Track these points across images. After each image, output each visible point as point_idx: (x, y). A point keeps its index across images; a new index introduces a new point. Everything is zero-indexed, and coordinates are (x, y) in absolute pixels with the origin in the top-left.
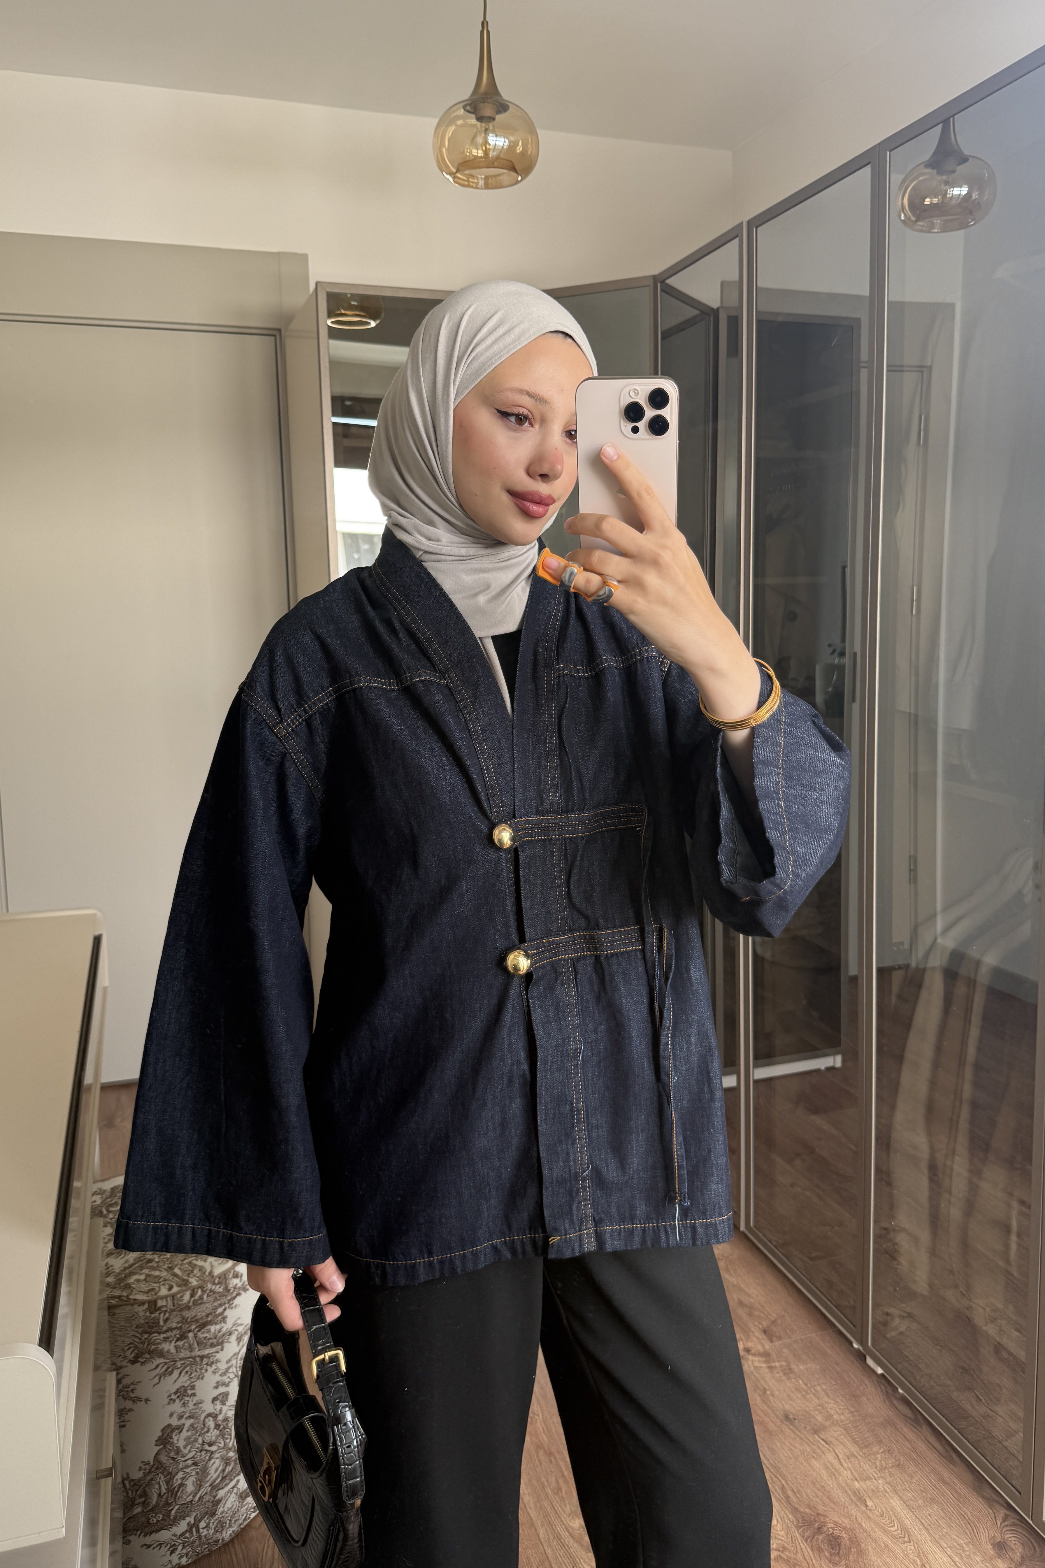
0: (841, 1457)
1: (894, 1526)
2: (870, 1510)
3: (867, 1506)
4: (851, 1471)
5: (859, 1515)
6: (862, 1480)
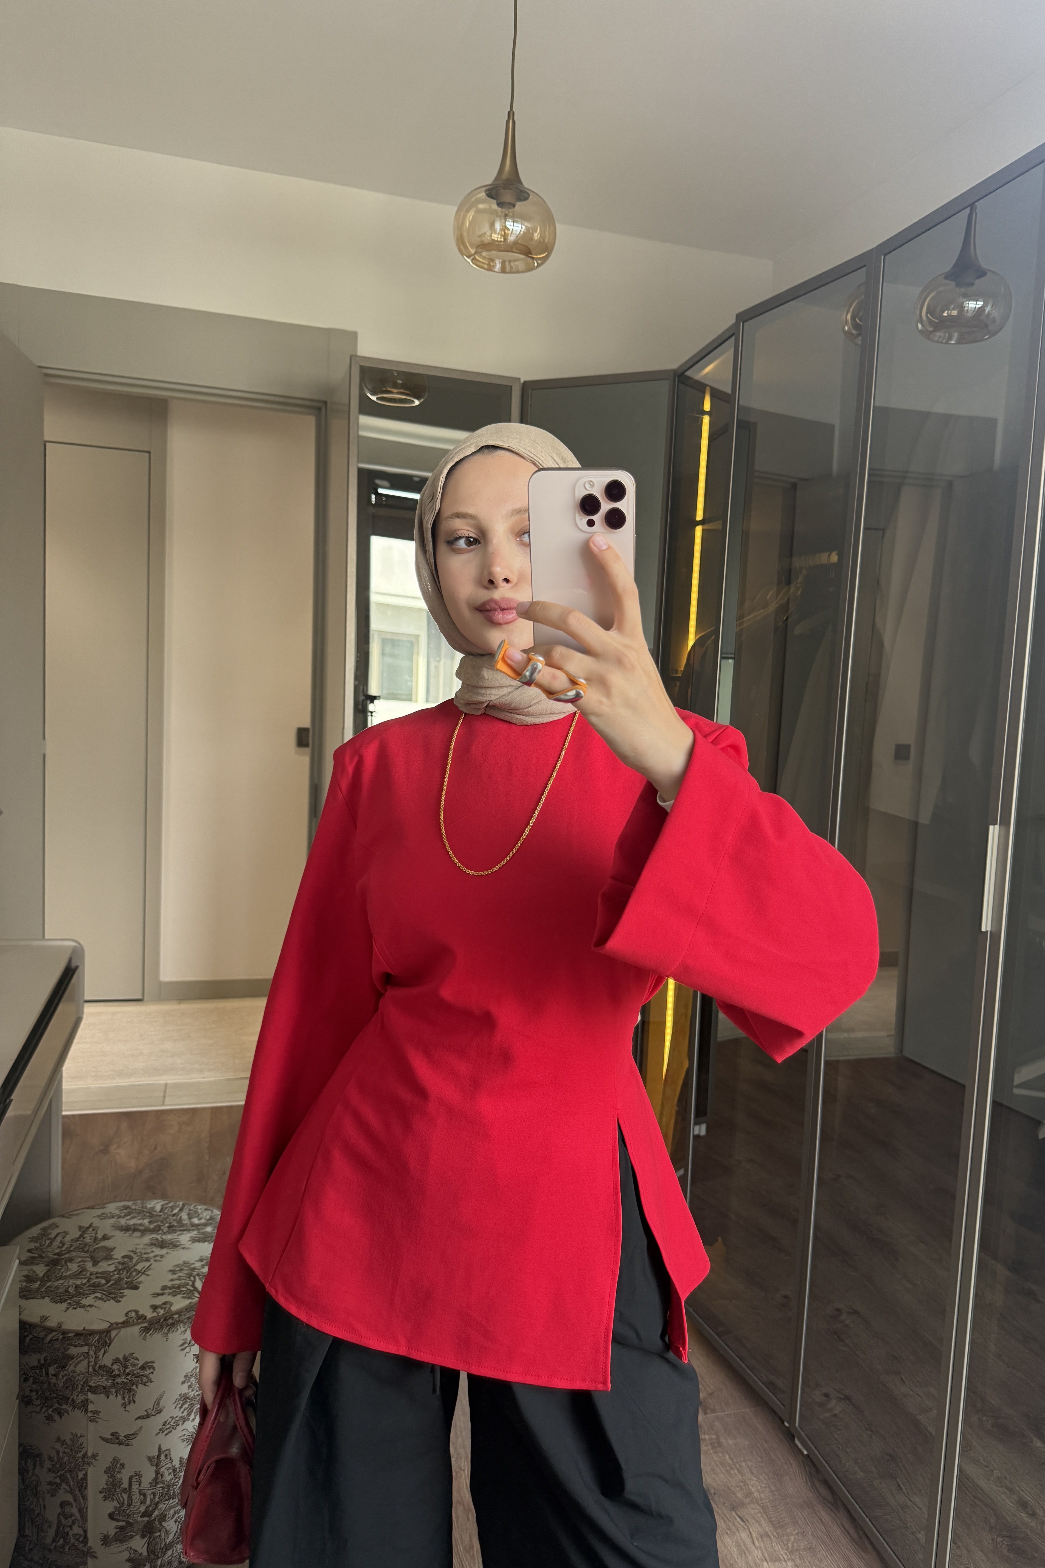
0: (754, 1535)
4: (762, 1551)
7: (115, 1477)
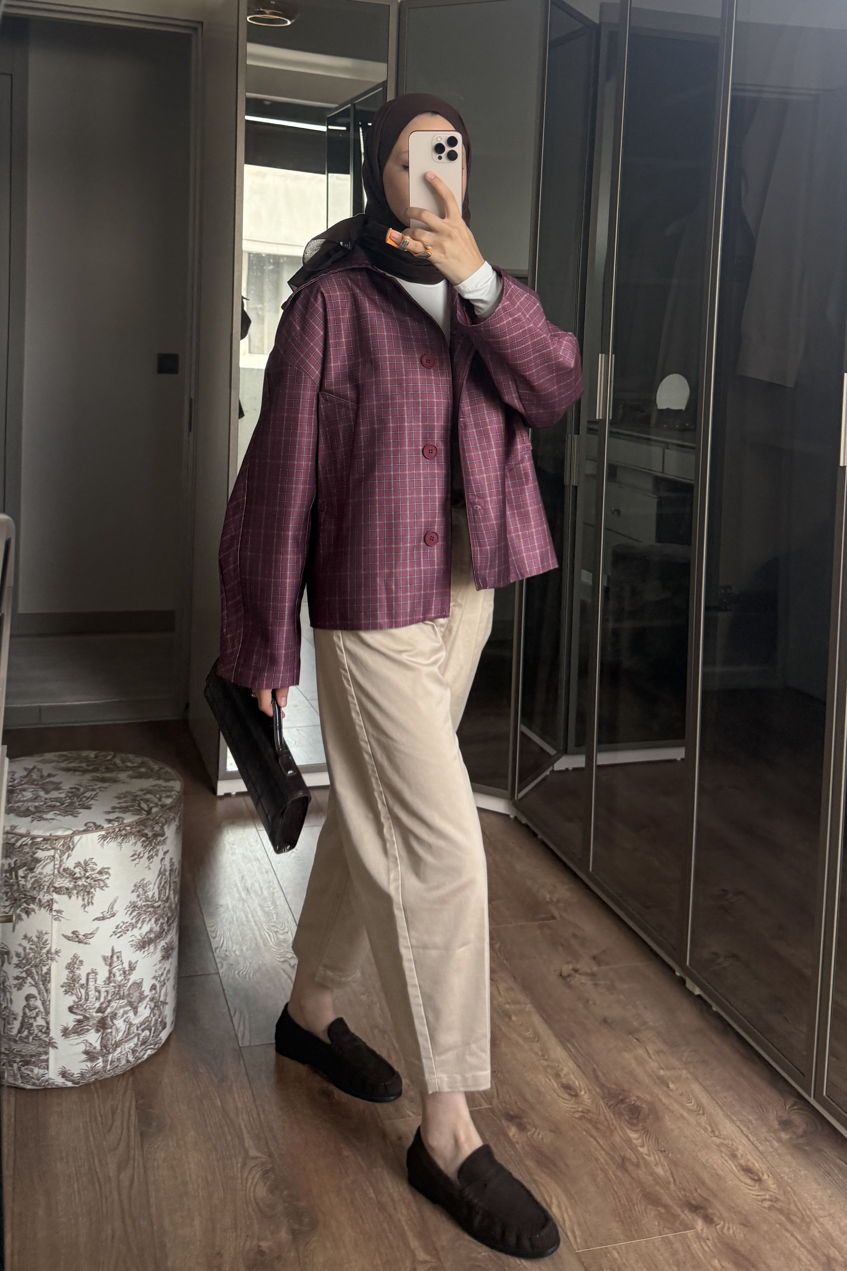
0: (651, 1052)
1: (691, 1102)
2: (671, 1090)
3: (668, 1087)
4: (659, 1064)
5: (660, 1092)
6: (667, 1069)
7: (74, 972)
